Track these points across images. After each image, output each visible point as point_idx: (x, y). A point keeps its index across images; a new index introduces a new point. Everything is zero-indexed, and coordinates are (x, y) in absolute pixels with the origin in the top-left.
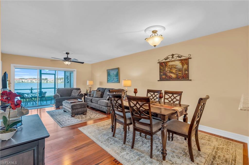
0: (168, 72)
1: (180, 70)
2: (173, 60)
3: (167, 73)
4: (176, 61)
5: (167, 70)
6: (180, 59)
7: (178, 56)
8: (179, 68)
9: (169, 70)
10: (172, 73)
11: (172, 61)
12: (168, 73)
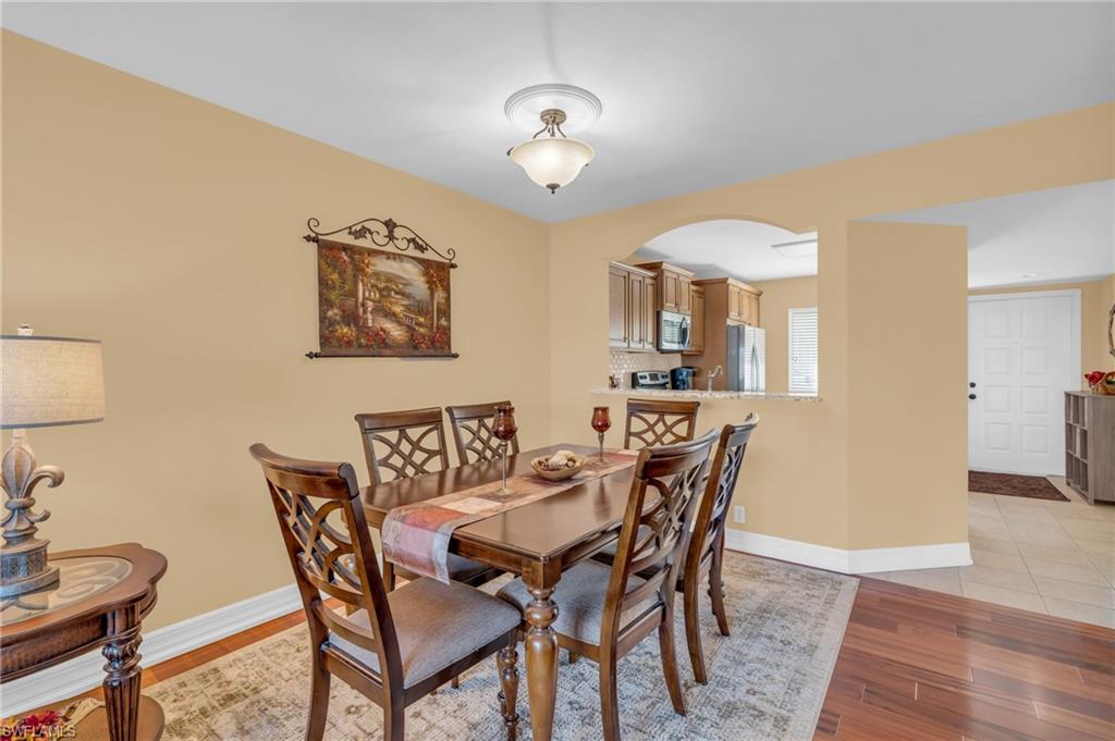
0: (370, 309)
1: (421, 309)
2: (390, 248)
3: (365, 312)
4: (408, 262)
5: (364, 298)
6: (417, 254)
7: (413, 240)
8: (418, 298)
9: (373, 301)
10: (390, 315)
11: (389, 256)
12: (369, 316)
